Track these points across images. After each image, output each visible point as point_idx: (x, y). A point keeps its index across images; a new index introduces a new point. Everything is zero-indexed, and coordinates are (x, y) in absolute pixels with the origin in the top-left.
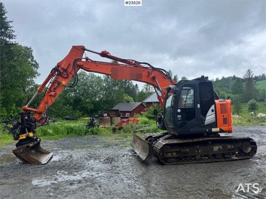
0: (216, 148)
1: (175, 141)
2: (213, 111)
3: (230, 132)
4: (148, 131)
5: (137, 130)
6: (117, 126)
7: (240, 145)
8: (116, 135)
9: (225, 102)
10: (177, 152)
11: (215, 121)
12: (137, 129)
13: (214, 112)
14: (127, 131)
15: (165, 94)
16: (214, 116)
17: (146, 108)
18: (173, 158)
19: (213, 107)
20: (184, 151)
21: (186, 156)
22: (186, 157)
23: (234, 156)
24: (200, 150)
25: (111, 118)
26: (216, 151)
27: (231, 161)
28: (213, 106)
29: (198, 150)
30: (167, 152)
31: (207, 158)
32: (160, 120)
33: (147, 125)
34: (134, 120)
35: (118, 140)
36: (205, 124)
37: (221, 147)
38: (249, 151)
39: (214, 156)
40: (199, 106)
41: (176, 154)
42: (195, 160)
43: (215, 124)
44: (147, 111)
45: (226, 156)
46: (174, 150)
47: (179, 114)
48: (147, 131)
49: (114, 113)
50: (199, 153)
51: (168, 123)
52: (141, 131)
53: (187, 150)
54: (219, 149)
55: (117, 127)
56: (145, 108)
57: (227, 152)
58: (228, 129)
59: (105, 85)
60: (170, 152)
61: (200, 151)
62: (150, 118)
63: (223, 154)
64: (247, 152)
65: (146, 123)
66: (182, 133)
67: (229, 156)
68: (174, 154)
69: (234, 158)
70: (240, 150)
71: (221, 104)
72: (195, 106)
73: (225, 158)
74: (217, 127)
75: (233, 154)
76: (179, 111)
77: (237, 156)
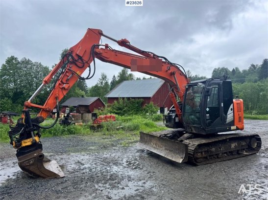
0: (233, 145)
1: (204, 141)
2: (231, 110)
3: (242, 129)
6: (94, 123)
7: (248, 140)
9: (240, 102)
11: (233, 119)
13: (233, 111)
16: (232, 114)
18: (202, 158)
24: (222, 147)
25: (82, 114)
26: (233, 148)
28: (232, 105)
29: (220, 148)
30: (197, 153)
31: (226, 155)
36: (227, 122)
37: (236, 144)
39: (231, 153)
40: (222, 105)
42: (218, 158)
43: (232, 123)
46: (203, 150)
47: (208, 113)
49: (84, 109)
50: (221, 151)
53: (214, 149)
54: (235, 146)
55: (95, 125)
57: (240, 148)
58: (241, 127)
60: (200, 152)
61: (222, 149)
63: (238, 151)
64: (254, 147)
67: (241, 153)
68: (203, 153)
69: (245, 153)
70: (248, 146)
71: (237, 103)
72: (219, 104)
73: (239, 154)
74: (234, 125)
75: (244, 150)
76: (208, 109)
77: (246, 152)
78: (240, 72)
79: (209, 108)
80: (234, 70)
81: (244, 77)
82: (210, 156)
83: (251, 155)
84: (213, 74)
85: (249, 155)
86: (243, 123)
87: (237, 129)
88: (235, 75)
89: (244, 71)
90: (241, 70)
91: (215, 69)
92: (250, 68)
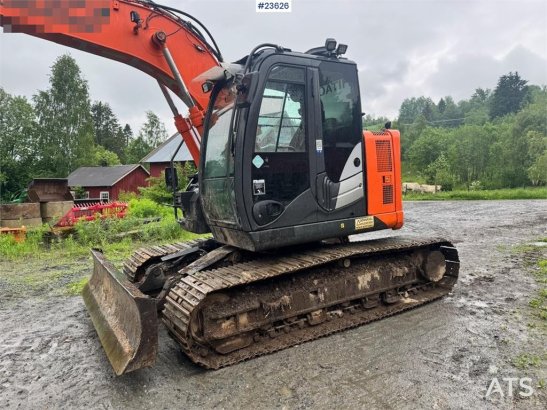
0: (364, 280)
1: (247, 275)
2: (356, 163)
3: (396, 226)
4: (155, 235)
5: (123, 234)
6: (58, 225)
7: (418, 261)
8: (53, 255)
9: (388, 137)
10: (250, 312)
11: (362, 194)
12: (120, 231)
13: (360, 168)
14: (90, 239)
15: (201, 108)
16: (360, 178)
17: (151, 178)
18: (237, 336)
19: (357, 152)
20: (276, 304)
21: (282, 317)
22: (281, 322)
23: (407, 295)
24: (322, 291)
25: (43, 203)
26: (364, 290)
27: (405, 311)
28: (358, 147)
29: (316, 293)
30: (216, 320)
31: (340, 312)
32: (186, 202)
33: (150, 218)
34: (114, 206)
35: (52, 273)
36: (337, 207)
37: (377, 275)
38: (441, 277)
39: (359, 303)
40: (319, 146)
41: (251, 319)
42: (308, 325)
43: (360, 207)
44: (153, 183)
45: (389, 300)
46: (240, 309)
48: (152, 235)
49: (53, 190)
50: (319, 300)
51: (218, 210)
52: (134, 234)
53: (286, 298)
54: (373, 281)
55: (58, 231)
56: (148, 176)
57: (391, 287)
58: (394, 219)
59: (37, 120)
60: (228, 318)
61: (321, 296)
62: (159, 200)
63: (383, 295)
64: (436, 280)
65: (147, 213)
66: (267, 244)
67: (395, 299)
68: (243, 319)
69: (408, 301)
70: (419, 275)
71: (379, 143)
72: (309, 144)
73: (387, 305)
74: (367, 215)
75: (403, 289)
76: (258, 162)
77: (413, 295)
78: (453, 106)
79: (263, 155)
80: (442, 102)
81: (462, 116)
82: (276, 323)
83: (425, 304)
84: (400, 111)
85: (418, 306)
86: (398, 207)
87: (379, 226)
88: (445, 112)
89: (463, 103)
90: (456, 101)
91: (407, 101)
92: (475, 97)
